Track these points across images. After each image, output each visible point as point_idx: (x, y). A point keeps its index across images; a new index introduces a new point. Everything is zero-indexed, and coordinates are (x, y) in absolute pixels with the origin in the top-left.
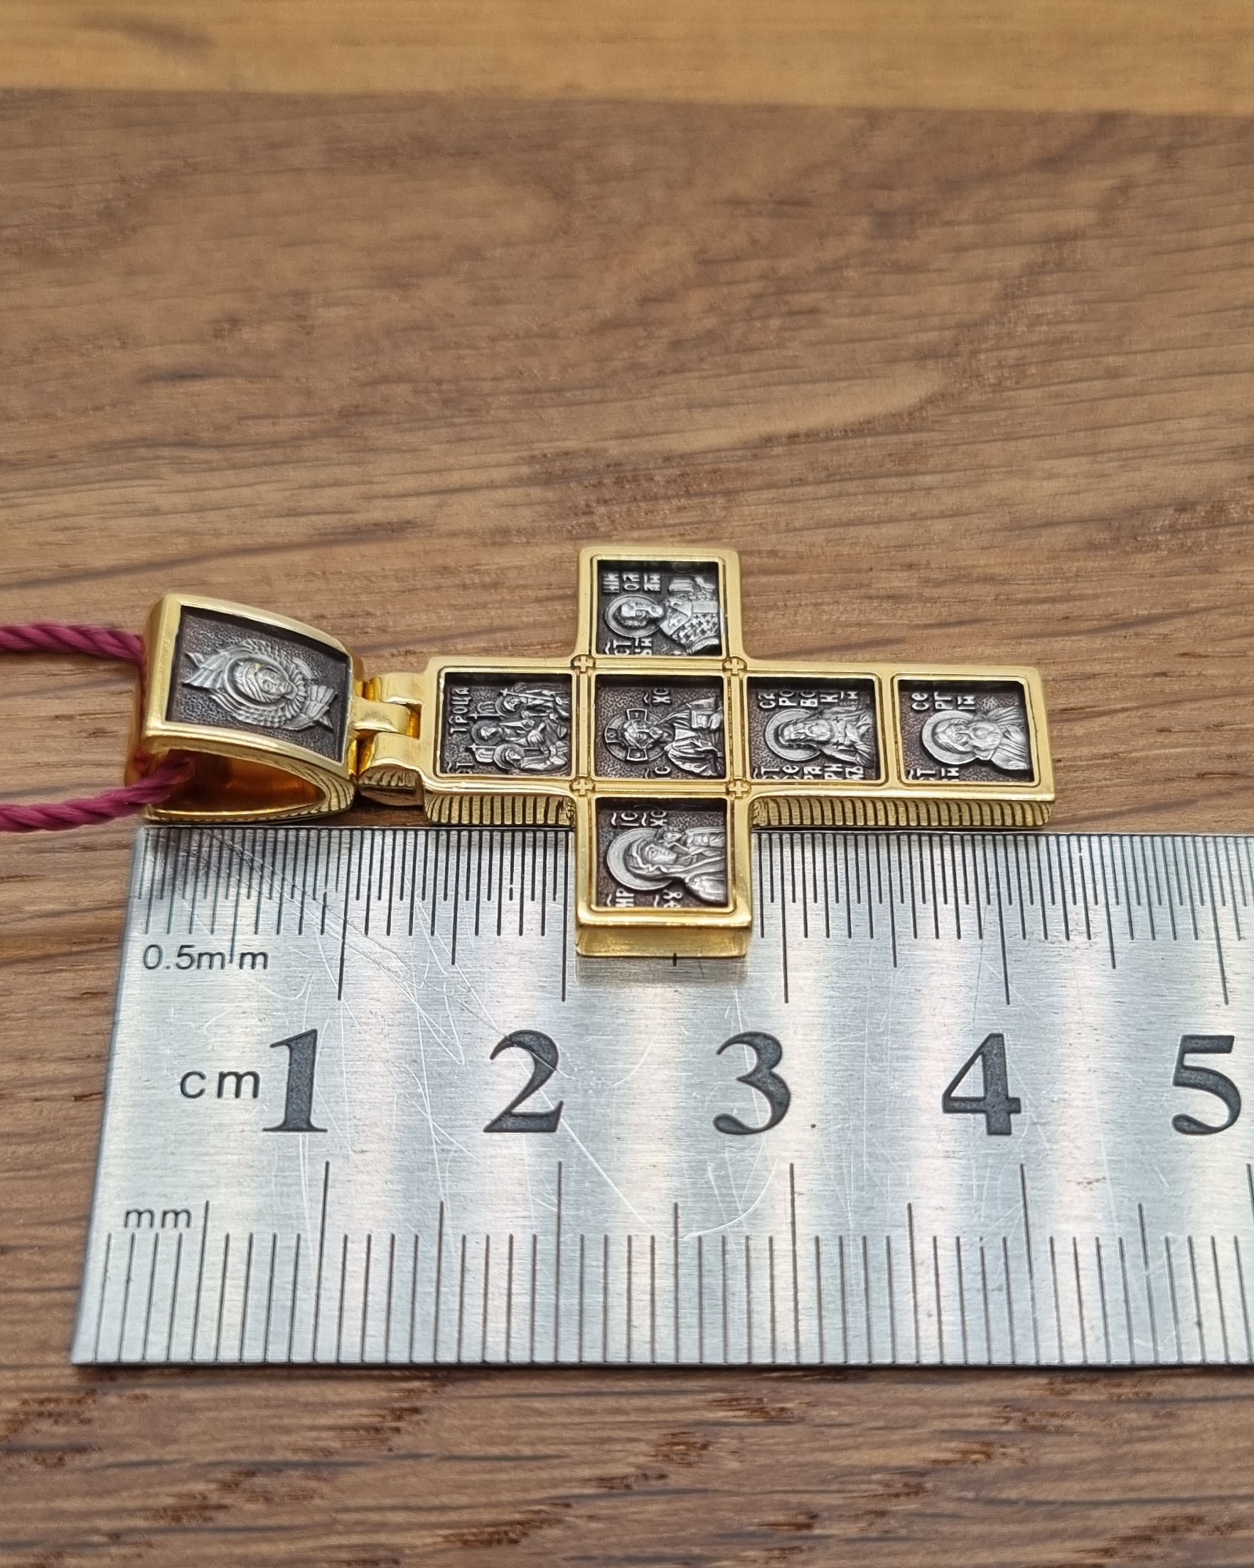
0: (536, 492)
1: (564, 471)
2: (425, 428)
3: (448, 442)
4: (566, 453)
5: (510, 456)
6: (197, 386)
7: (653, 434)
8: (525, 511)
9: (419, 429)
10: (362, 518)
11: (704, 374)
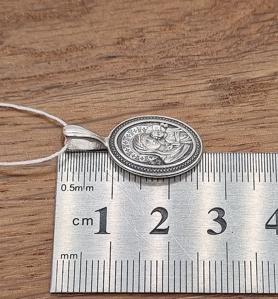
0: (212, 92)
1: (219, 85)
2: (179, 72)
3: (186, 76)
4: (220, 79)
5: (204, 80)
6: (114, 60)
7: (244, 72)
8: (209, 98)
9: (178, 72)
10: (164, 102)
11: (257, 52)
